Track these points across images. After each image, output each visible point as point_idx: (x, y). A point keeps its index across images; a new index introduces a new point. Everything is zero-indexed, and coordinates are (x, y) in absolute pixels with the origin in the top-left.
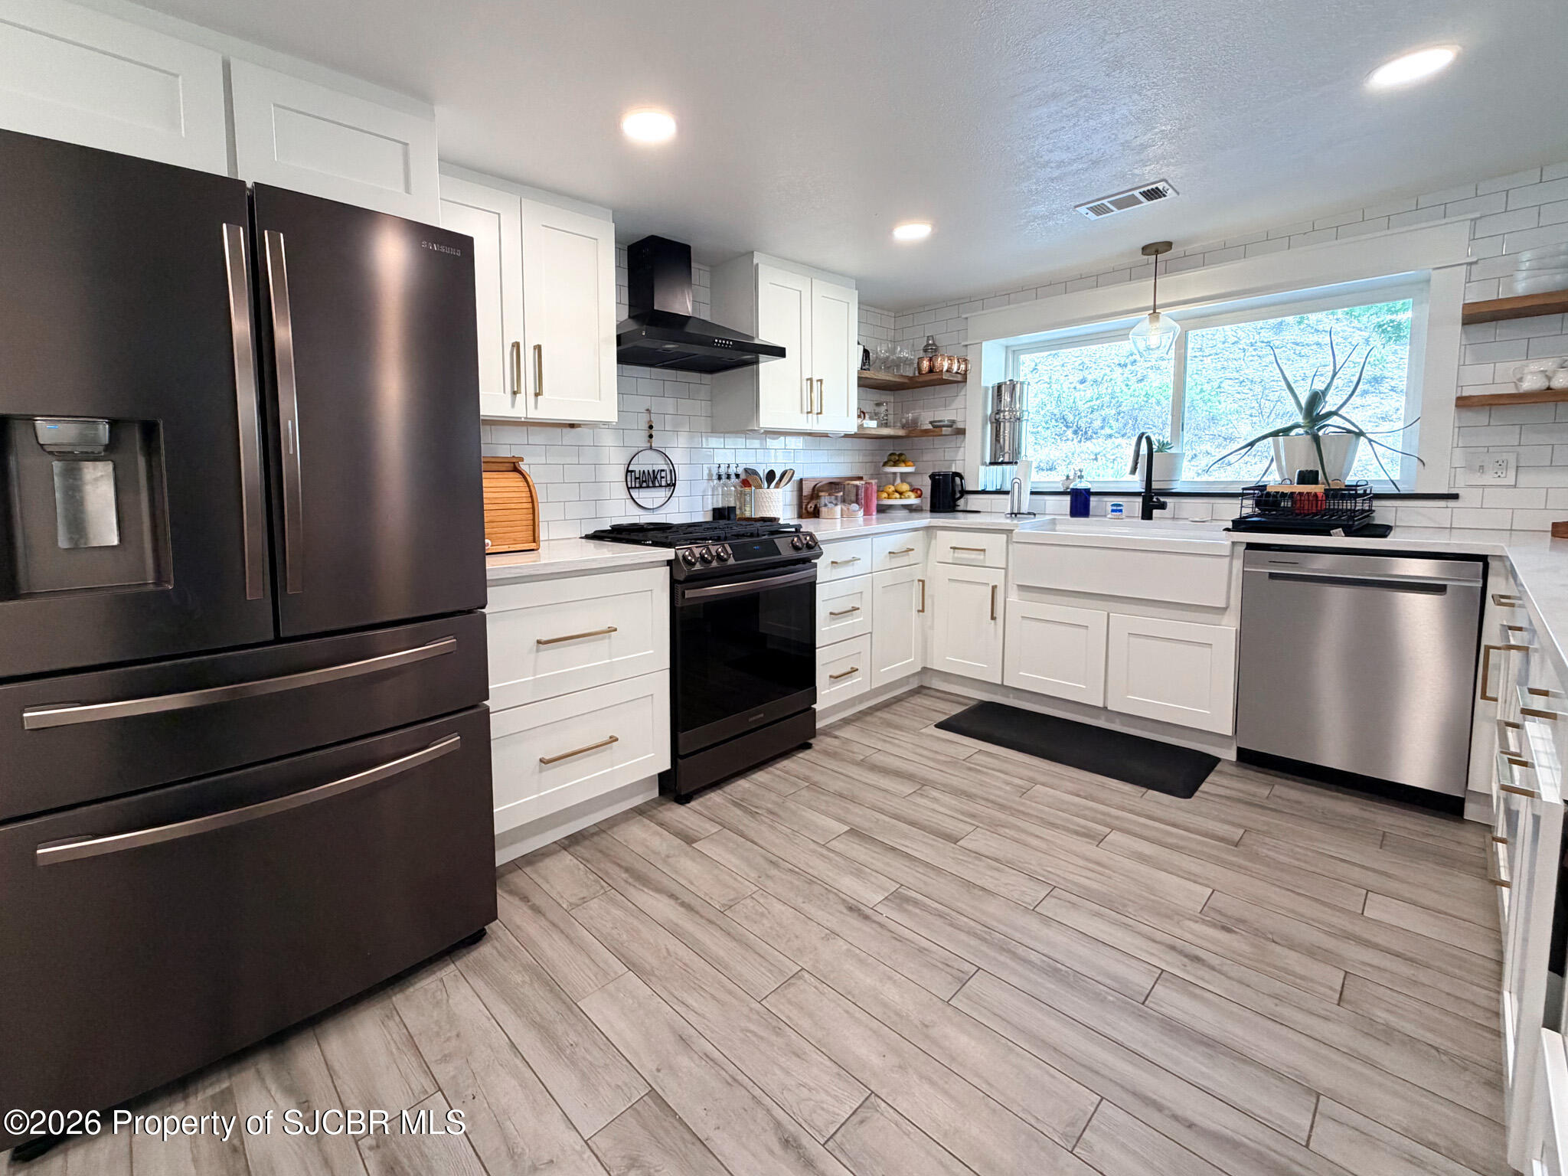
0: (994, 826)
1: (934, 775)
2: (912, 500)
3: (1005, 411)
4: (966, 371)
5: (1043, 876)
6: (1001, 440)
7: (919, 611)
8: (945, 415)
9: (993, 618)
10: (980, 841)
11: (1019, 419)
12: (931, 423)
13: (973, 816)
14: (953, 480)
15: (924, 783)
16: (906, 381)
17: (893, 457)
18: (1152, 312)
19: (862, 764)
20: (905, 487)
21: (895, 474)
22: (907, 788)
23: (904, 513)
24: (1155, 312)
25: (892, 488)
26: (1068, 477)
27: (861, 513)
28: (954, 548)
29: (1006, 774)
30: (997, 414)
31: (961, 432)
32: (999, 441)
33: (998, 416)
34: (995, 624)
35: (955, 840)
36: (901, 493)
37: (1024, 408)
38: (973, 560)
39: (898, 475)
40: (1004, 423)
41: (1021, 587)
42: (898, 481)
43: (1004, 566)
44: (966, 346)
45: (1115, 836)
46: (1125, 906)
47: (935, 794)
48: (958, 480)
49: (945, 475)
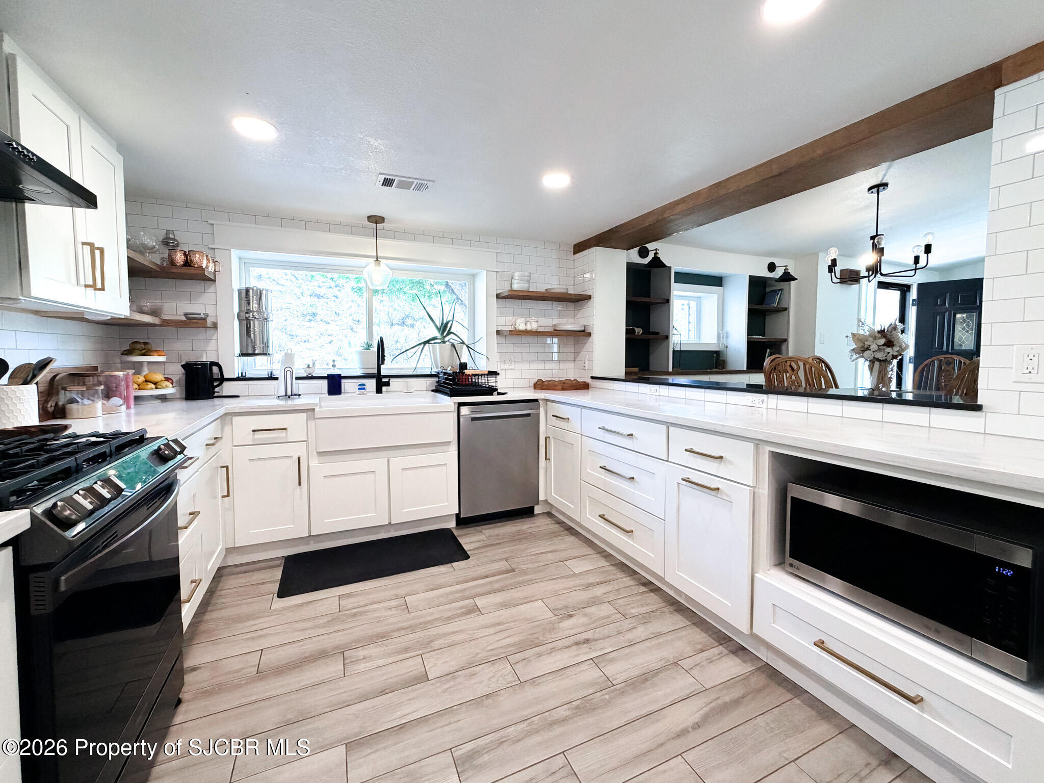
0: (427, 645)
1: (339, 639)
2: (169, 390)
3: (253, 311)
4: (215, 271)
5: (493, 655)
6: (252, 335)
7: (223, 497)
8: (196, 308)
9: (300, 484)
10: (437, 665)
11: (266, 319)
12: (186, 314)
13: (406, 650)
14: (211, 370)
15: (341, 651)
16: (157, 269)
17: (138, 346)
18: (376, 259)
19: (261, 674)
20: (158, 377)
21: (141, 363)
22: (334, 667)
23: (157, 403)
24: (377, 260)
25: (141, 379)
26: (309, 366)
27: (124, 408)
28: (254, 431)
29: (379, 602)
30: (246, 313)
31: (215, 326)
32: (250, 336)
33: (247, 315)
34: (300, 488)
35: (424, 678)
36: (155, 383)
37: (269, 311)
38: (274, 438)
39: (145, 364)
40: (254, 321)
41: (320, 454)
42: (146, 371)
43: (306, 439)
44: (214, 249)
45: (480, 602)
46: (538, 638)
47: (361, 653)
48: (215, 369)
49: (204, 365)
